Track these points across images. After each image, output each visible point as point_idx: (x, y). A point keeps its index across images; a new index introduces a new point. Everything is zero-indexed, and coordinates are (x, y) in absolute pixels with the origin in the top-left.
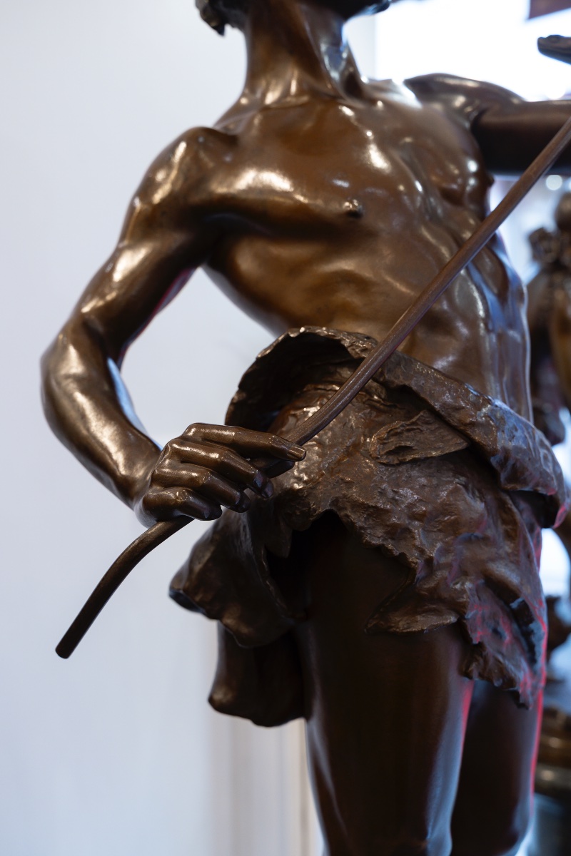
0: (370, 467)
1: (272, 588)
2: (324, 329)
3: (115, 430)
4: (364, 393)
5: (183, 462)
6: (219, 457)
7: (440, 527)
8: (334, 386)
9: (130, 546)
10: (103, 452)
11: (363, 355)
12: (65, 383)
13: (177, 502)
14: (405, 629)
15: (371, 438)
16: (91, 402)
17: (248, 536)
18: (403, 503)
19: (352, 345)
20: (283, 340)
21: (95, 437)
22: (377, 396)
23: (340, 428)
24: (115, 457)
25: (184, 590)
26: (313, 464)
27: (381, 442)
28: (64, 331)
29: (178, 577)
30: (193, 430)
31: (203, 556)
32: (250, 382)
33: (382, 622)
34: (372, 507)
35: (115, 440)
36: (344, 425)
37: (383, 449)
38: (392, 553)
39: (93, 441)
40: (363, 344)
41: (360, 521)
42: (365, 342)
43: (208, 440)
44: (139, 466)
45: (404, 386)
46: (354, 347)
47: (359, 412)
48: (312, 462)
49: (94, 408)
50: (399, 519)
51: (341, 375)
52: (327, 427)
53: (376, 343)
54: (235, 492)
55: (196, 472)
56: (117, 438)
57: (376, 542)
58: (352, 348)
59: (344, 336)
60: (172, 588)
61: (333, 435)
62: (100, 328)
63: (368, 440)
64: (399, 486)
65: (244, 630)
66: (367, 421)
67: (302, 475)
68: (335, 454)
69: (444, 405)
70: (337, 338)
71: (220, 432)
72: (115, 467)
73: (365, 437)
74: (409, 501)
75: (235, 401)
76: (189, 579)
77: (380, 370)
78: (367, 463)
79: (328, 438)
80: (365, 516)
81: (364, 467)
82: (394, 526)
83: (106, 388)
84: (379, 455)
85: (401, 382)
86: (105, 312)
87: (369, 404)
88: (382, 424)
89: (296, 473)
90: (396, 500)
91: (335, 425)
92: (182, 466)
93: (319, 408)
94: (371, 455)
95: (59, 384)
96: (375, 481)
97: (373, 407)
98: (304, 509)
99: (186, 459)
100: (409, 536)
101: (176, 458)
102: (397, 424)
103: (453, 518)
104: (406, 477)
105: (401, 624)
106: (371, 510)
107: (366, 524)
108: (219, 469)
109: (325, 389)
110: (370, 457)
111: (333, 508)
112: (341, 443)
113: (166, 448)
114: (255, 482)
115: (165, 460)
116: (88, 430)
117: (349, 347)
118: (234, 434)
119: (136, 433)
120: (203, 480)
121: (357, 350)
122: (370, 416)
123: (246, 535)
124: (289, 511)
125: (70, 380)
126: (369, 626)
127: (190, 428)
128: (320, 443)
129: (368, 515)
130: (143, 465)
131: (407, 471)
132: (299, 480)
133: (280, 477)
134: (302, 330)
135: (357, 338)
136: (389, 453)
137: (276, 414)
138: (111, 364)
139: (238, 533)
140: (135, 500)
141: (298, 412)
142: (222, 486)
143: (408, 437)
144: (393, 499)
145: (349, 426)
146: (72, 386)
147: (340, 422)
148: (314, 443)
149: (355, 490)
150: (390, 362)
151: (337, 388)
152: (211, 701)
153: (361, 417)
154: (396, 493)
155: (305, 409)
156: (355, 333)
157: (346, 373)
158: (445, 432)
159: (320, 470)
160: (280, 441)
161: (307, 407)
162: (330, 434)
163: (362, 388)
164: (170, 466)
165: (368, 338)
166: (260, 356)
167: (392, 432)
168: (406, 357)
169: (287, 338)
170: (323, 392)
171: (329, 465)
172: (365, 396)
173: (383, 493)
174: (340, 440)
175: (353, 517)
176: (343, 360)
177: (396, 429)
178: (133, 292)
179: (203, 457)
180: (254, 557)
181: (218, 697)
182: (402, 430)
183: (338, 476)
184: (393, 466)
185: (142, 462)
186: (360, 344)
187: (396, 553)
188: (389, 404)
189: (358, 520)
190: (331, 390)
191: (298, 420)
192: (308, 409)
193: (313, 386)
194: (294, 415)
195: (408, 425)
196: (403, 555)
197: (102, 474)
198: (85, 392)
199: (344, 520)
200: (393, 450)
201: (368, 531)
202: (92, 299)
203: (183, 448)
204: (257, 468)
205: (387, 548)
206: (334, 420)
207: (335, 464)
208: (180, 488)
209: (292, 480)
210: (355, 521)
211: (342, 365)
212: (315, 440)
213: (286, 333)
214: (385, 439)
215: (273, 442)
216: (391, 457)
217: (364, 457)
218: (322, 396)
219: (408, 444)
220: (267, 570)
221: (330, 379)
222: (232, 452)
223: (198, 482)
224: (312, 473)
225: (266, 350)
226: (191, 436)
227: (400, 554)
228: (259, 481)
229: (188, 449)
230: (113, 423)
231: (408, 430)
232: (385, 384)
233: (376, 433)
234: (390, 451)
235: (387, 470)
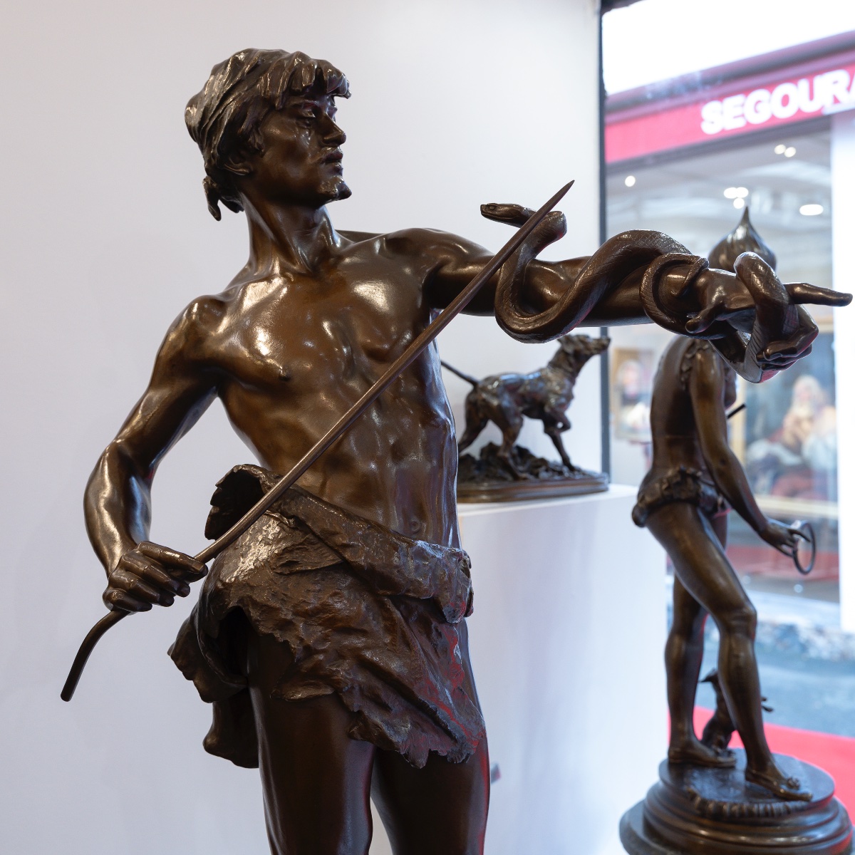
0: (269, 575)
1: (210, 660)
7: (320, 622)
14: (290, 697)
17: (197, 621)
19: (264, 483)
27: (277, 556)
34: (265, 605)
37: (278, 562)
38: (278, 640)
41: (256, 615)
45: (295, 516)
46: (265, 485)
50: (285, 615)
57: (266, 631)
64: (288, 590)
69: (323, 531)
70: (258, 477)
74: (295, 602)
77: (278, 503)
78: (267, 573)
80: (260, 612)
81: (265, 575)
82: (282, 620)
84: (275, 566)
89: (221, 577)
90: (285, 601)
94: (270, 566)
97: (282, 529)
100: (293, 628)
102: (290, 544)
103: (330, 616)
104: (295, 583)
105: (289, 693)
106: (265, 608)
107: (260, 618)
111: (240, 605)
117: (262, 484)
121: (266, 488)
126: (272, 692)
129: (262, 611)
131: (297, 579)
132: (222, 582)
136: (282, 566)
143: (297, 553)
144: (283, 600)
154: (285, 595)
158: (325, 550)
167: (285, 550)
169: (233, 472)
173: (275, 595)
175: (252, 612)
177: (289, 547)
180: (198, 636)
182: (293, 549)
184: (285, 575)
186: (268, 483)
187: (281, 640)
188: (292, 527)
189: (254, 614)
195: (298, 545)
196: (286, 642)
200: (286, 563)
201: (262, 623)
205: (274, 636)
209: (217, 582)
214: (280, 555)
216: (284, 569)
217: (266, 567)
219: (296, 559)
220: (204, 646)
224: (232, 577)
227: (284, 641)
231: (298, 549)
232: (283, 514)
234: (283, 564)
235: (281, 577)
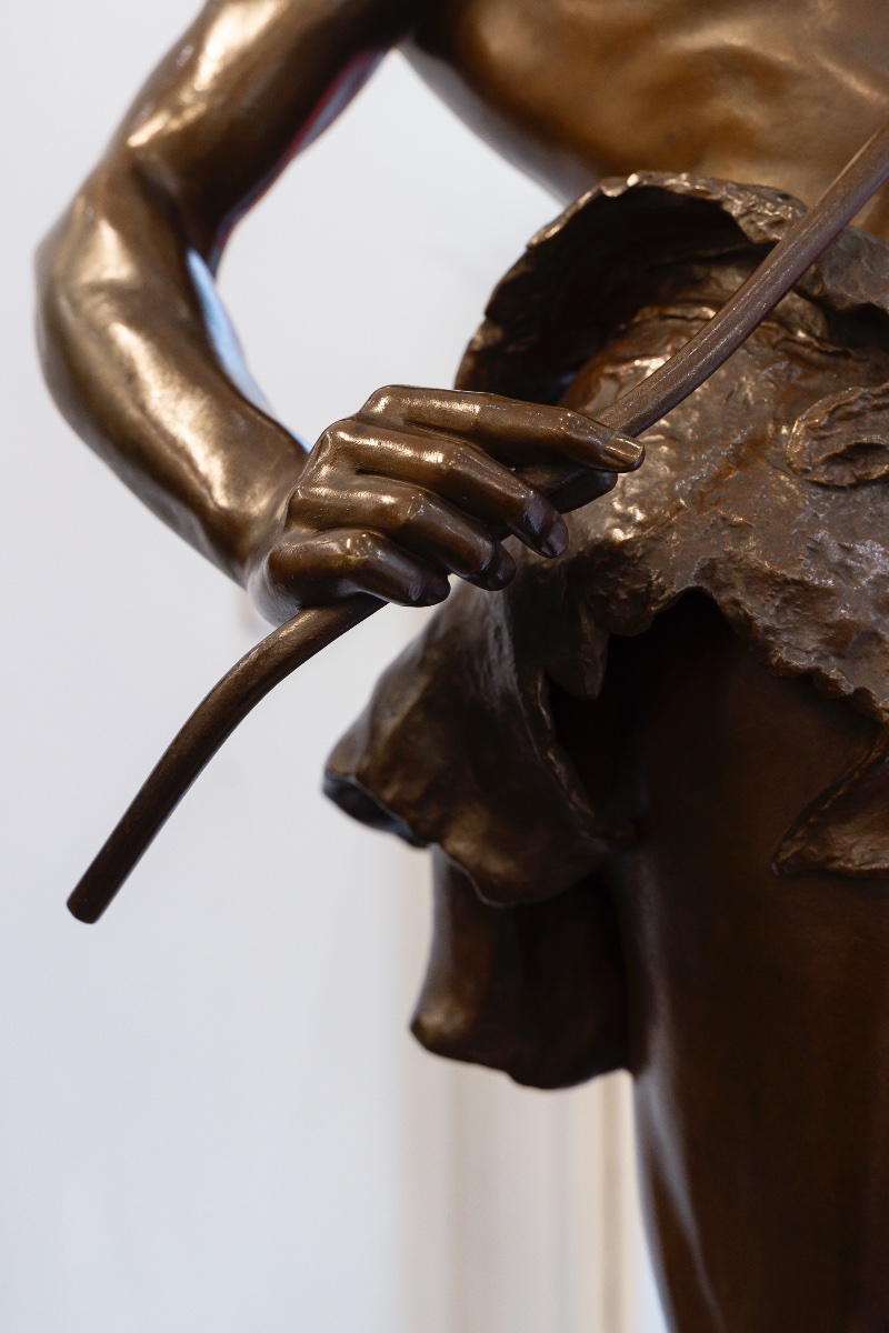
0: (789, 491)
1: (560, 769)
2: (684, 176)
3: (205, 406)
4: (775, 325)
5: (361, 472)
6: (444, 460)
8: (705, 309)
9: (238, 665)
10: (175, 457)
11: (775, 236)
12: (88, 303)
13: (347, 562)
14: (866, 864)
15: (790, 425)
16: (150, 344)
17: (506, 651)
18: (865, 574)
19: (748, 212)
20: (590, 204)
21: (157, 425)
22: (804, 331)
23: (720, 403)
24: (203, 467)
25: (359, 776)
26: (658, 484)
27: (815, 435)
28: (89, 191)
29: (345, 747)
30: (384, 401)
31: (402, 699)
32: (508, 303)
33: (812, 848)
34: (794, 582)
35: (203, 428)
36: (730, 395)
37: (818, 452)
38: (838, 688)
39: (153, 432)
40: (773, 211)
41: (766, 613)
42: (777, 205)
43: (418, 424)
44: (258, 486)
45: (869, 306)
46: (754, 218)
47: (763, 368)
48: (655, 480)
49: (155, 359)
50: (855, 611)
51: (719, 285)
52: (687, 401)
53: (804, 208)
54: (481, 541)
55: (392, 494)
56: (209, 425)
57: (801, 662)
58: (747, 218)
59: (729, 191)
60: (330, 772)
61: (702, 418)
62: (171, 182)
63: (784, 431)
64: (855, 536)
65: (497, 866)
66: (782, 388)
67: (631, 509)
68: (706, 465)
70: (715, 197)
71: (446, 405)
72: (204, 491)
73: (778, 423)
74: (878, 570)
75: (476, 347)
76: (370, 749)
77: (813, 268)
78: (781, 483)
79: (693, 426)
80: (777, 603)
81: (776, 492)
82: (843, 627)
83: (184, 312)
84: (810, 464)
85: (862, 296)
86: (181, 147)
87: (786, 351)
88: (814, 395)
89: (618, 506)
90: (848, 568)
91: (706, 395)
92: (359, 480)
93: (669, 358)
94: (790, 465)
95: (75, 305)
96: (800, 524)
97: (795, 357)
98: (637, 586)
99: (369, 467)
100: (877, 651)
101: (345, 464)
102: (852, 393)
104: (871, 515)
105: (856, 853)
106: (792, 590)
107: (779, 622)
108: (445, 487)
109: (683, 318)
110: (788, 467)
111: (704, 585)
112: (723, 437)
113: (322, 442)
114: (527, 518)
115: (319, 468)
116: (142, 407)
117: (742, 216)
118: (477, 408)
119: (253, 413)
120: (407, 514)
121: (761, 224)
122: (789, 377)
123: (501, 648)
124: (601, 592)
125: (101, 297)
126: (783, 856)
127: (376, 398)
128: (672, 437)
129: (784, 600)
130: (268, 485)
131: (873, 501)
132: (625, 520)
133: (581, 514)
134: (633, 180)
135: (760, 196)
136: (834, 459)
137: (567, 379)
138: (196, 264)
139: (483, 643)
140: (248, 563)
141: (623, 370)
142: (452, 526)
143: (876, 423)
144: (842, 564)
145: (740, 399)
146: (104, 310)
147: (718, 391)
148: (660, 437)
149: (753, 544)
150: (833, 251)
151: (711, 313)
152: (417, 1029)
153: (768, 380)
154: (848, 550)
155: (637, 363)
156: (755, 186)
157: (731, 279)
159: (674, 497)
160: (583, 426)
161: (642, 357)
162: (695, 416)
163: (769, 314)
164: (332, 482)
165: (786, 197)
166: (535, 241)
167: (840, 413)
168: (873, 240)
169: (600, 199)
170: (678, 323)
171: (693, 486)
172: (778, 332)
173: (817, 551)
174: (720, 430)
175: (750, 606)
176: (726, 250)
177: (849, 404)
178: (247, 100)
179: (408, 460)
180: (519, 698)
181: (435, 1019)
182: (864, 408)
183: (715, 512)
184: (842, 488)
185: (267, 479)
186: (768, 210)
187: (848, 688)
188: (831, 349)
189: (762, 612)
190: (697, 318)
191: (621, 387)
192: (645, 363)
193: (656, 312)
194: (614, 377)
195: (877, 396)
196: (862, 693)
197: (175, 506)
198: (136, 322)
199: (730, 611)
200: (844, 451)
201: (784, 638)
202: (152, 115)
203: (361, 441)
204: (532, 487)
205: (827, 677)
206: (705, 385)
207: (707, 484)
208: (356, 532)
209: (609, 521)
210: (754, 614)
211: (723, 261)
212: (662, 431)
213: (595, 190)
214: (823, 428)
215: (569, 428)
216: (837, 470)
217: (774, 467)
218: (677, 332)
219: (876, 438)
220: (549, 727)
221: (693, 295)
222: (475, 450)
223: (396, 517)
224: (654, 503)
225: (548, 227)
226: (379, 415)
227: (856, 691)
228: (536, 517)
229: (373, 443)
230: (199, 391)
231: (877, 408)
232: (823, 303)
233: (802, 413)
234: (836, 455)
235: (829, 498)
